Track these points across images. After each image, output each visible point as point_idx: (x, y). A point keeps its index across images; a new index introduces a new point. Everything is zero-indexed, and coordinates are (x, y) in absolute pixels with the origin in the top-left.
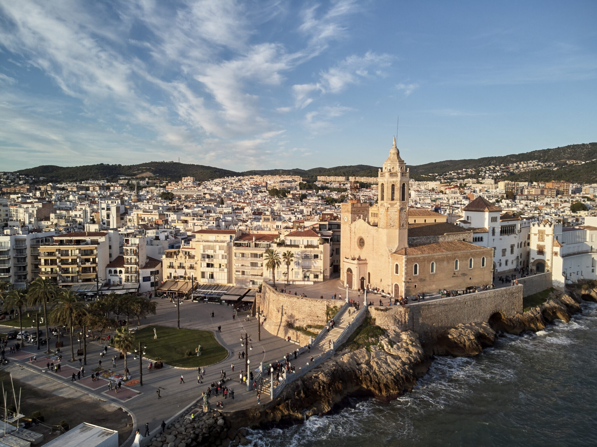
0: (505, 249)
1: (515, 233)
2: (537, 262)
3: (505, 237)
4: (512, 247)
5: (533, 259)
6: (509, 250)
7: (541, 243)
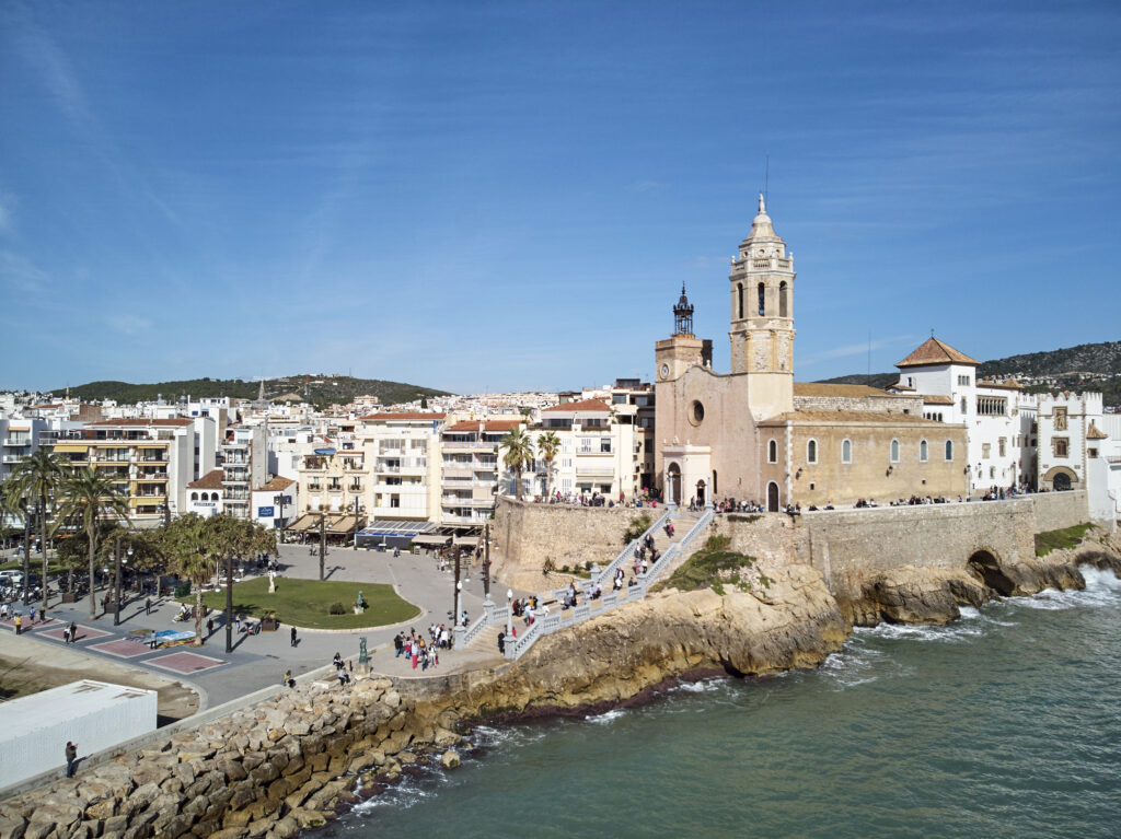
0: (988, 444)
1: (1006, 416)
2: (1053, 474)
3: (986, 419)
4: (1002, 441)
5: (1045, 466)
6: (995, 447)
7: (1062, 434)
